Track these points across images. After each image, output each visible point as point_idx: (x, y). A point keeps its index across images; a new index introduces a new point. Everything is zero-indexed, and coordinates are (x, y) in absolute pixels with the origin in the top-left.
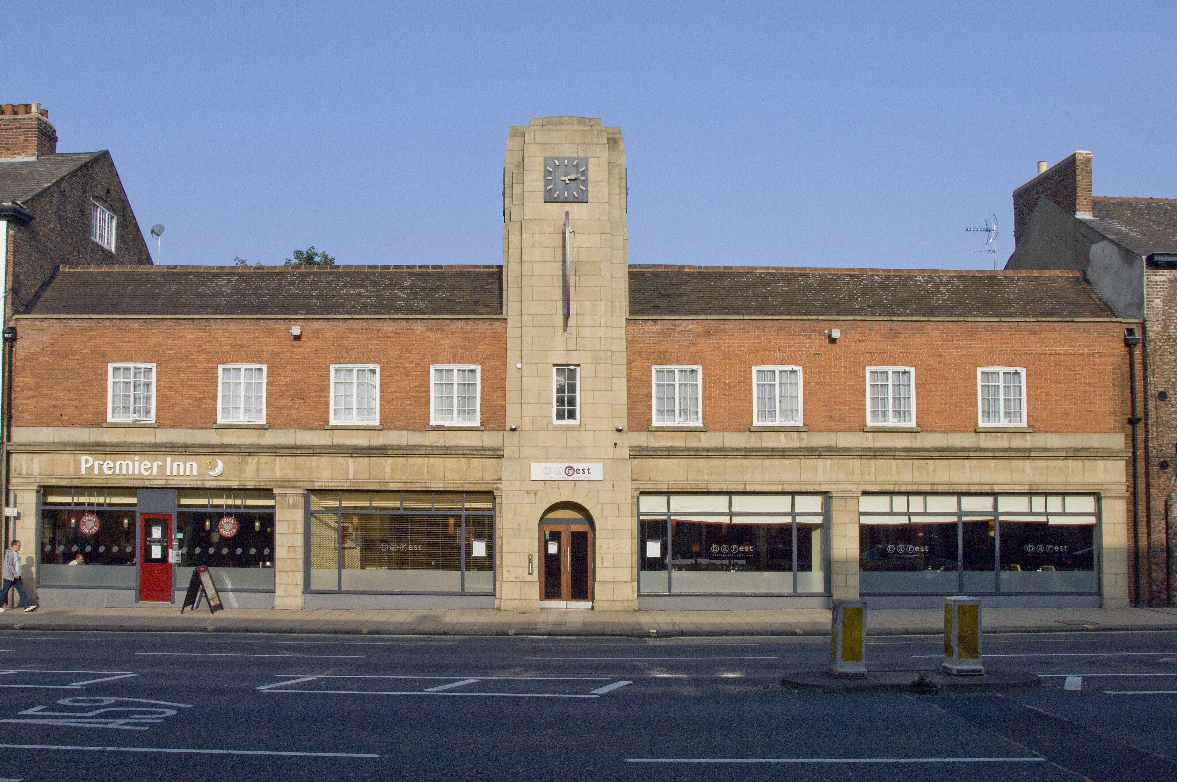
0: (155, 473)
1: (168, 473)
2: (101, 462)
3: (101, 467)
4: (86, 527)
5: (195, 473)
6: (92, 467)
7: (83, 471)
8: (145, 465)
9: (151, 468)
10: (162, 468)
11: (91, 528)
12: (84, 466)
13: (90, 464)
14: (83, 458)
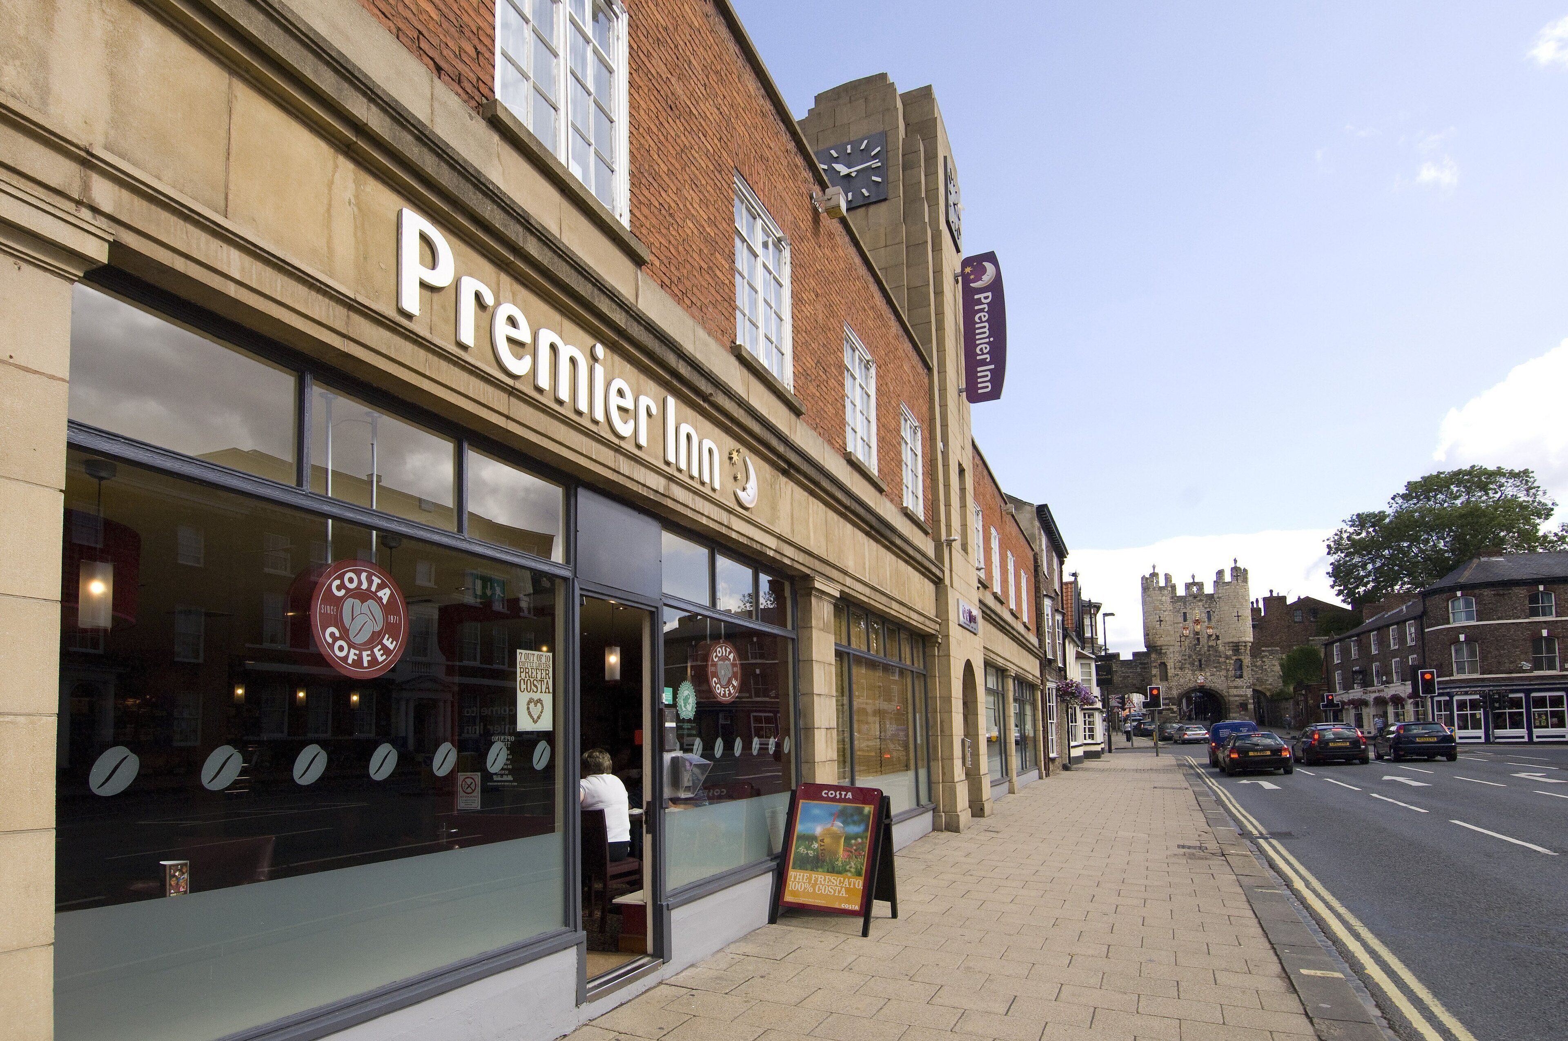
4: (343, 633)
11: (371, 643)
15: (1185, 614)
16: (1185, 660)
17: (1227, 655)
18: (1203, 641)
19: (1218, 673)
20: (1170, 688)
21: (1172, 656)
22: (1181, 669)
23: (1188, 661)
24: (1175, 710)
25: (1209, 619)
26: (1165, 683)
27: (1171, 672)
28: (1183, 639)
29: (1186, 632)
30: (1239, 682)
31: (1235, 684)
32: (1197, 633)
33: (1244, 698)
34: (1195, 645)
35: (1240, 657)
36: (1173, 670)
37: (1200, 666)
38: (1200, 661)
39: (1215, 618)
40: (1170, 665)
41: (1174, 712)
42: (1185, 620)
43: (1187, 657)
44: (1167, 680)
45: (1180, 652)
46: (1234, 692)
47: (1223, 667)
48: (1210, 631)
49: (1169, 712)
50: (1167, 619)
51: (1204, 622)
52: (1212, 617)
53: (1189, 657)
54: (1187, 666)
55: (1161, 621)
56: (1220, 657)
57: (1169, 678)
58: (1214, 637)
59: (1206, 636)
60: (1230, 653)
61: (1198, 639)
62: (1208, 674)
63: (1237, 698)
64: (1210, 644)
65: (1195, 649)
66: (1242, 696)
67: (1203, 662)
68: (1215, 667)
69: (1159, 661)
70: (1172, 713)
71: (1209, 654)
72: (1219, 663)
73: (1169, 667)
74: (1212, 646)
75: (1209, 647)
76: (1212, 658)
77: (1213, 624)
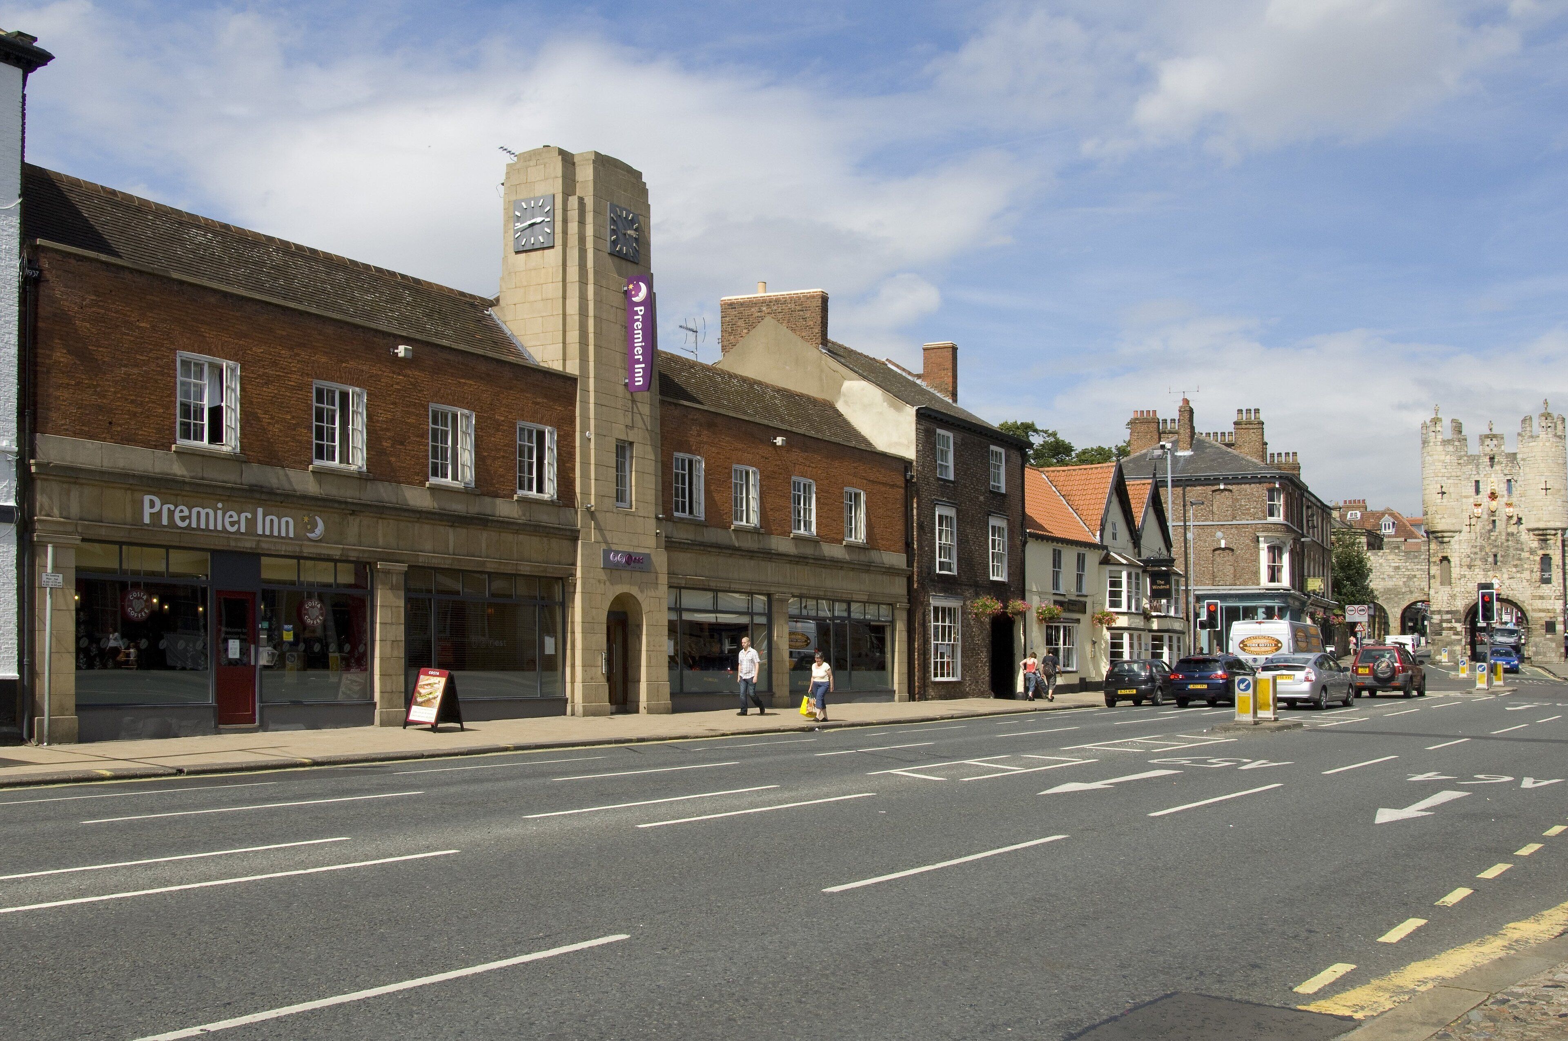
0: (243, 530)
1: (260, 532)
2: (172, 507)
3: (171, 513)
4: (133, 609)
5: (291, 535)
6: (160, 513)
7: (147, 520)
8: (231, 516)
9: (238, 522)
10: (251, 523)
11: (141, 611)
12: (147, 511)
13: (156, 509)
14: (147, 498)
15: (1477, 482)
16: (1476, 553)
17: (1531, 548)
18: (1501, 525)
19: (1519, 575)
20: (1453, 597)
21: (1457, 546)
22: (1470, 567)
23: (1478, 556)
24: (1459, 629)
25: (1509, 490)
26: (1447, 589)
27: (1456, 571)
28: (1473, 521)
29: (1478, 511)
30: (1545, 589)
31: (1540, 592)
32: (1493, 513)
33: (1552, 615)
34: (1490, 531)
35: (1548, 552)
36: (1458, 569)
37: (1496, 563)
38: (1495, 556)
39: (1517, 489)
40: (1454, 560)
41: (1456, 634)
42: (1477, 491)
43: (1477, 550)
44: (1450, 584)
45: (1469, 541)
46: (1539, 604)
47: (1526, 566)
48: (1510, 511)
49: (1451, 632)
50: (1451, 490)
51: (1503, 496)
52: (1514, 489)
53: (1481, 550)
54: (1478, 563)
55: (1443, 493)
56: (1522, 550)
57: (1453, 581)
58: (1515, 519)
59: (1505, 518)
60: (1535, 544)
61: (1494, 521)
62: (1506, 576)
63: (1542, 614)
64: (1509, 530)
65: (1489, 538)
66: (1548, 611)
67: (1499, 558)
68: (1516, 566)
69: (1440, 555)
70: (1455, 634)
71: (1508, 546)
72: (1520, 559)
73: (1452, 564)
74: (1513, 534)
75: (1508, 534)
76: (1512, 552)
77: (1514, 500)
